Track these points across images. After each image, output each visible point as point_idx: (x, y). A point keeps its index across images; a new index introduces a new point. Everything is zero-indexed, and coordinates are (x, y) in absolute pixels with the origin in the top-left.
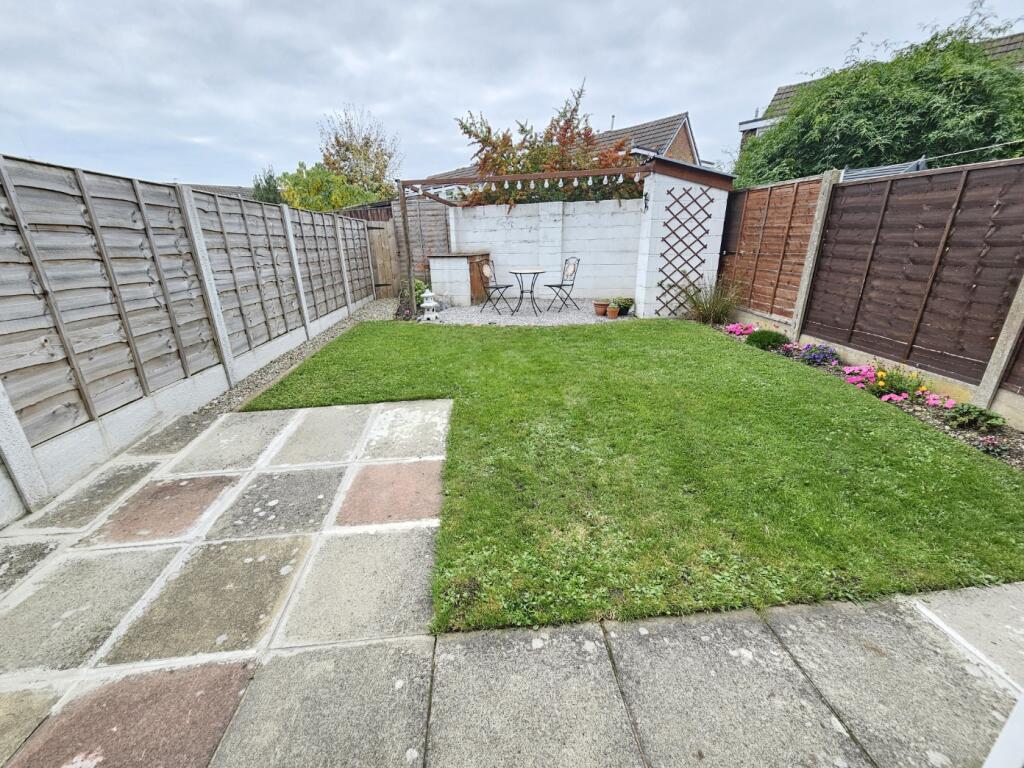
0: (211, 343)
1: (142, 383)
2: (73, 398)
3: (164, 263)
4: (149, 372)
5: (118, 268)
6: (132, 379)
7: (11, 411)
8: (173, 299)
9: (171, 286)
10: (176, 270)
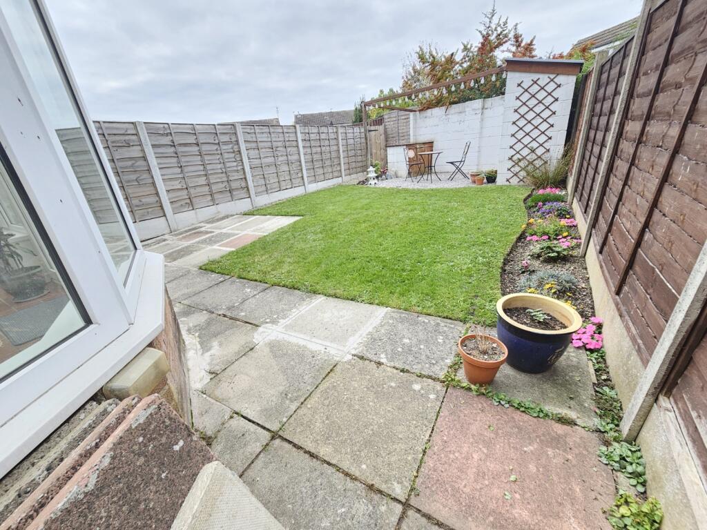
0: (246, 189)
1: (213, 200)
2: (188, 201)
3: (226, 156)
4: (216, 196)
5: (206, 158)
6: (209, 198)
7: (168, 202)
8: (228, 169)
9: (228, 165)
10: (231, 158)
